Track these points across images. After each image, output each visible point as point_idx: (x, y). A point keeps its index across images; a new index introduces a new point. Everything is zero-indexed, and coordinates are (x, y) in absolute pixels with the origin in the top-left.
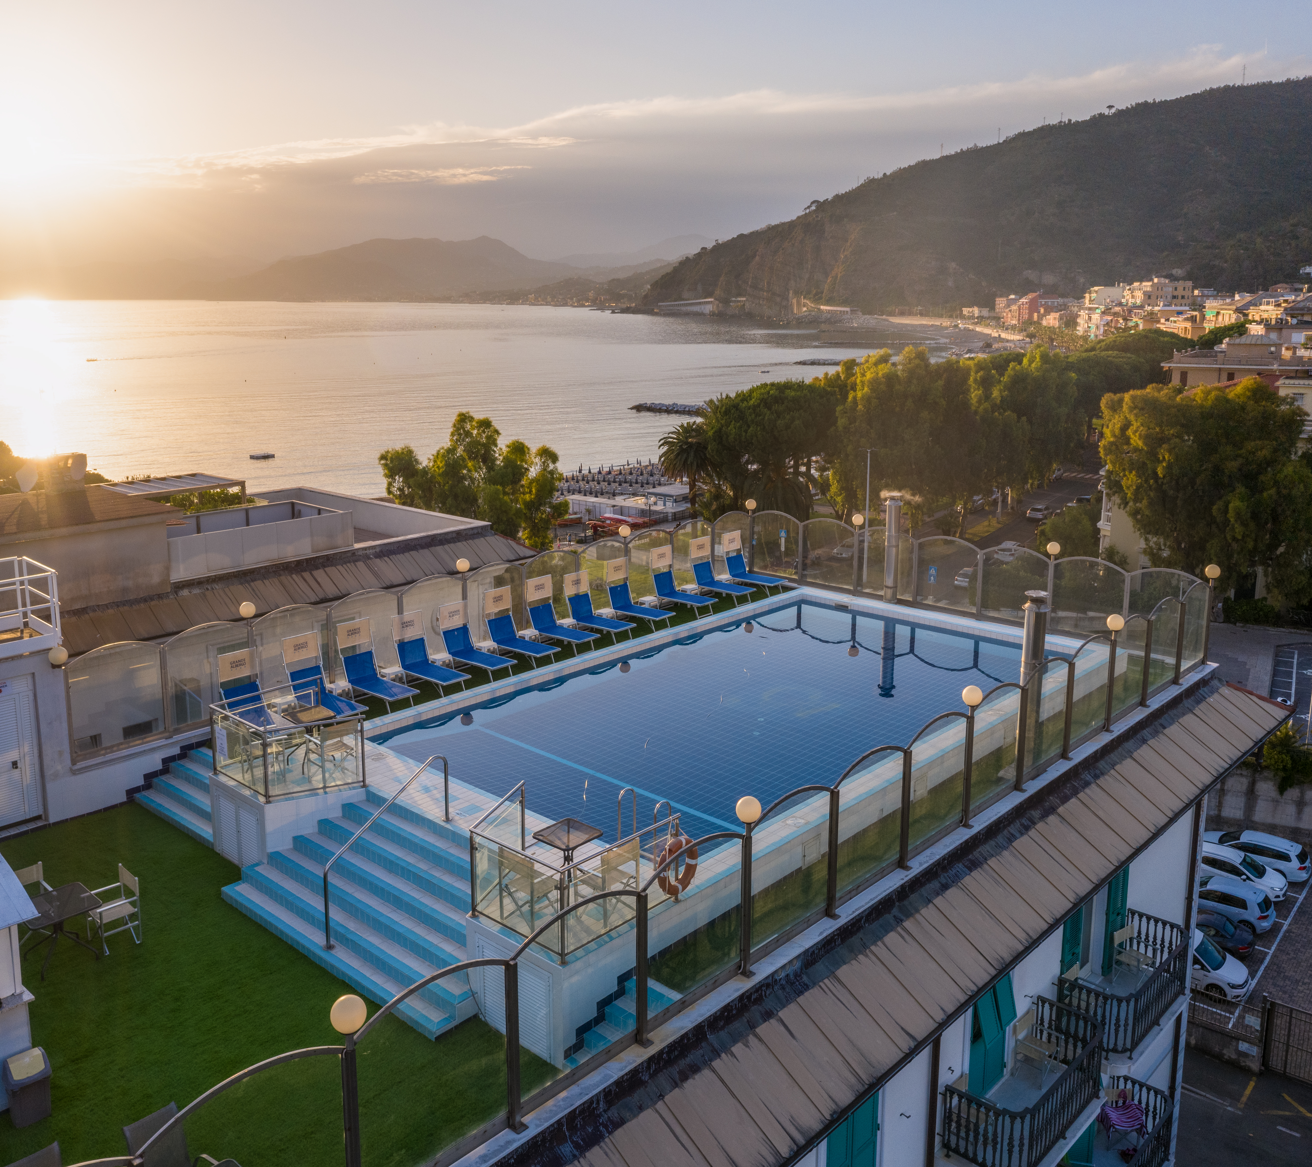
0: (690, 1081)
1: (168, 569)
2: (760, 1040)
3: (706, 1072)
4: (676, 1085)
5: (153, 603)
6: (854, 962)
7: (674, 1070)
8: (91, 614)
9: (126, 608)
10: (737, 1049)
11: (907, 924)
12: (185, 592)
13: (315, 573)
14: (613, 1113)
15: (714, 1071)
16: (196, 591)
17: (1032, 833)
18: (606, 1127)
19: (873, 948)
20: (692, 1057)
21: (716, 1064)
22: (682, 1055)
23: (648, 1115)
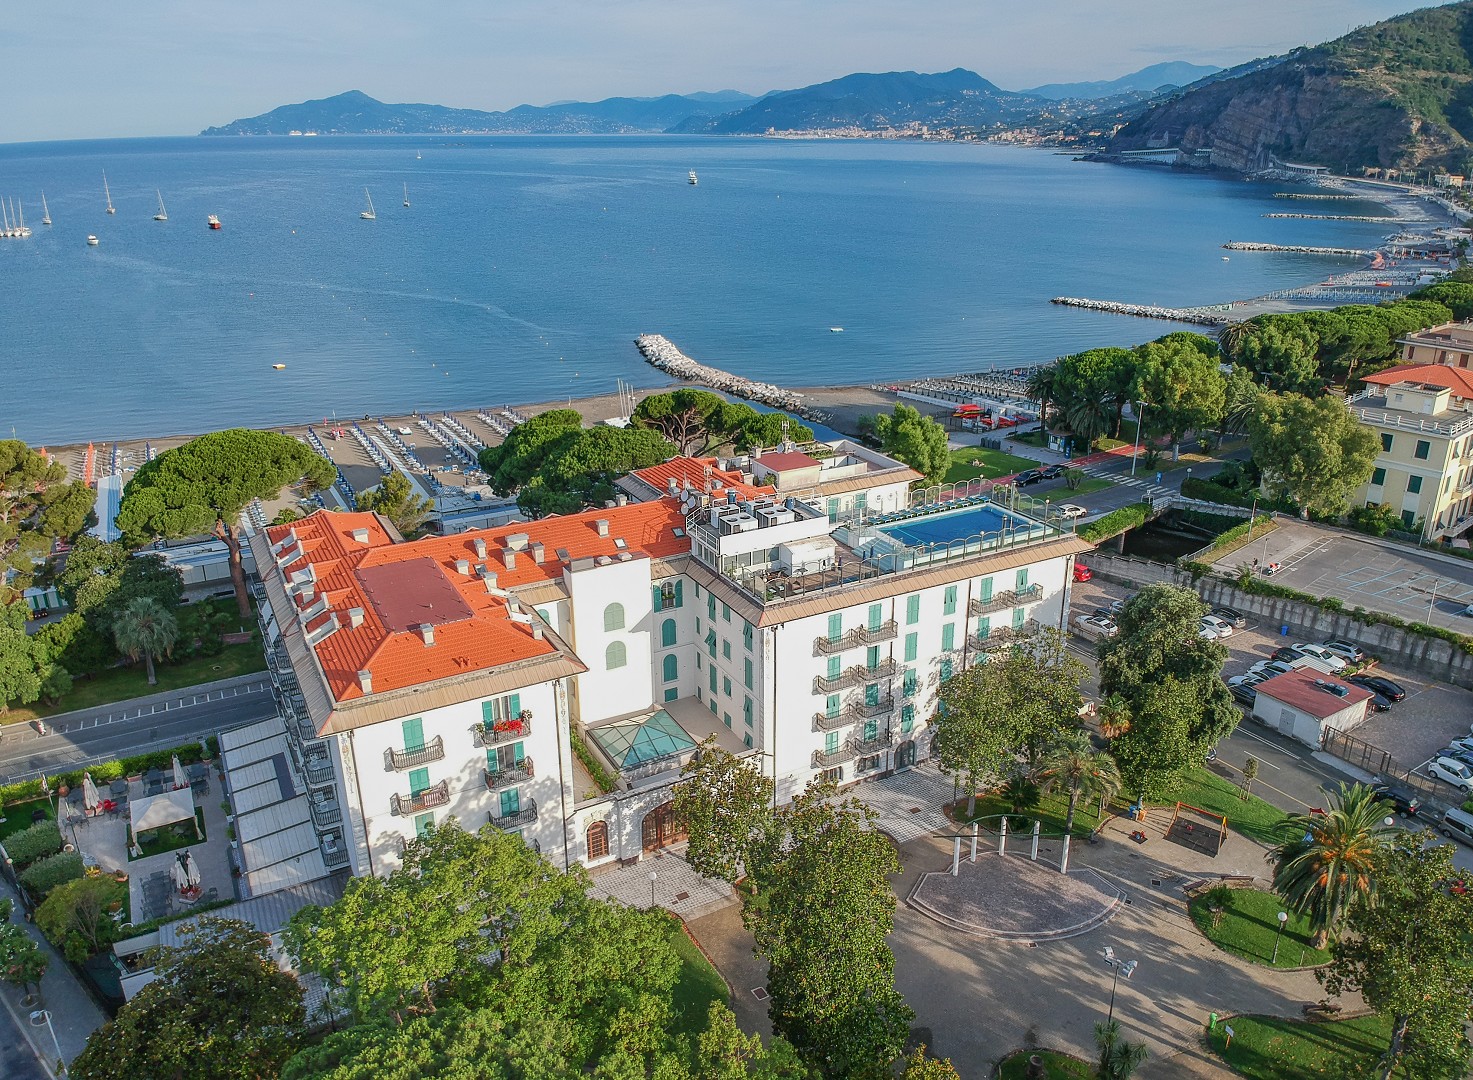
5: (815, 488)
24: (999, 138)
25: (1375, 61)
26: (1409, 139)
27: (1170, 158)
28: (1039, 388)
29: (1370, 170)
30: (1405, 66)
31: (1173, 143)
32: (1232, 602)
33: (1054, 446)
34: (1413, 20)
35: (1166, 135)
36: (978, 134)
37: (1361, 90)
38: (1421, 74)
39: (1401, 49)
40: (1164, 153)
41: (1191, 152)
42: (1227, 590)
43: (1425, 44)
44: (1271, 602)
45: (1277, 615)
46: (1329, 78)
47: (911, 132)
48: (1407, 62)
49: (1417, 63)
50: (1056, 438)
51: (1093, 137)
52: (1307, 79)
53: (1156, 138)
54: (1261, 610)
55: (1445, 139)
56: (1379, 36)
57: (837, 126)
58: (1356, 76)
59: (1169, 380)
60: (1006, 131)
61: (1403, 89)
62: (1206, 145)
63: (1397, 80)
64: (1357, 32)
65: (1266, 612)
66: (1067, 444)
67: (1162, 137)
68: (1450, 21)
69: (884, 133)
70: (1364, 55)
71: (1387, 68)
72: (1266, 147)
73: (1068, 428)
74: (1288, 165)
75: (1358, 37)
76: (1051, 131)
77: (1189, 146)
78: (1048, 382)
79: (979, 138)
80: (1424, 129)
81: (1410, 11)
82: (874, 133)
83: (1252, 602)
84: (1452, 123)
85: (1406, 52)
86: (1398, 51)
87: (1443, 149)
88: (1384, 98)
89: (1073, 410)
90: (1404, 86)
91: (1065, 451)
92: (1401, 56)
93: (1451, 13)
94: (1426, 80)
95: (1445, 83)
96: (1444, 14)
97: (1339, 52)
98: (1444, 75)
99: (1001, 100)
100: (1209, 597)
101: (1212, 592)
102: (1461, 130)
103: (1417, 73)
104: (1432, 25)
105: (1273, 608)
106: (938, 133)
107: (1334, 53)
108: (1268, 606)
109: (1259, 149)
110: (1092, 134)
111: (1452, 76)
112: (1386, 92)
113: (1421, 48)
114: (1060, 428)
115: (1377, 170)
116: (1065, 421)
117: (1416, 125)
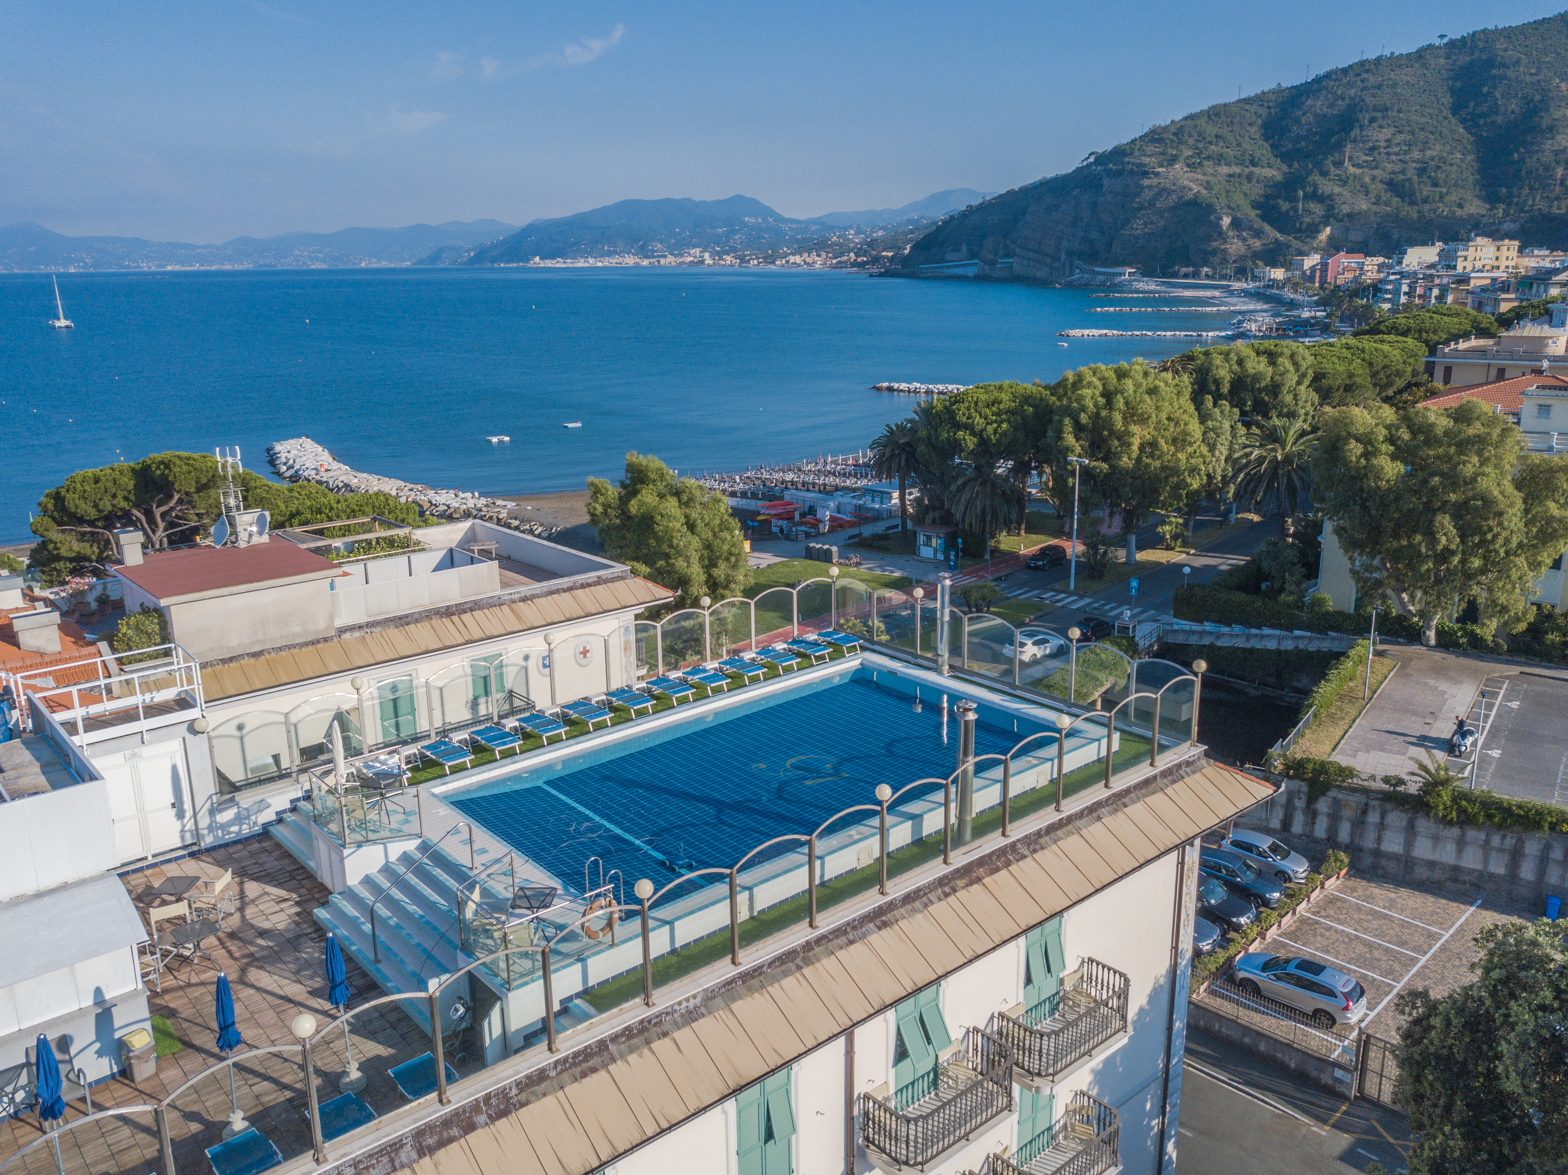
0: (588, 1078)
1: (332, 617)
2: (653, 1052)
3: (602, 1073)
4: (576, 1080)
5: (319, 646)
6: (749, 999)
7: (577, 1071)
8: (267, 656)
9: (297, 650)
10: (632, 1058)
11: (806, 971)
12: (347, 636)
13: (463, 616)
14: (523, 1097)
15: (609, 1072)
16: (357, 634)
17: (952, 899)
18: (515, 1105)
19: (769, 988)
20: (594, 1062)
21: (612, 1068)
22: (586, 1060)
23: (549, 1100)
24: (787, 262)
25: (1173, 160)
26: (1221, 235)
27: (971, 271)
28: (893, 455)
29: (1184, 270)
30: (1206, 163)
31: (973, 255)
32: (1409, 844)
33: (926, 552)
34: (1209, 117)
35: (964, 248)
36: (764, 258)
37: (1164, 189)
38: (1224, 170)
39: (1201, 145)
40: (963, 265)
41: (992, 263)
42: (1396, 818)
43: (1224, 139)
44: (1510, 842)
45: (1527, 871)
46: (1129, 179)
47: (692, 259)
48: (1208, 158)
49: (1219, 159)
50: (929, 538)
51: (887, 257)
52: (1106, 182)
53: (953, 251)
54: (1486, 862)
55: (1258, 234)
56: (1175, 134)
57: (610, 254)
58: (1157, 174)
59: (1118, 417)
60: (794, 254)
61: (1208, 186)
62: (1008, 256)
63: (1200, 177)
64: (1153, 132)
65: (1498, 867)
66: (950, 544)
67: (959, 250)
68: (1248, 115)
69: (662, 261)
70: (1162, 154)
71: (1188, 166)
72: (1070, 254)
73: (946, 519)
74: (1097, 269)
75: (1155, 136)
76: (842, 254)
77: (990, 257)
78: (907, 444)
79: (766, 262)
80: (1236, 224)
81: (1205, 107)
82: (652, 260)
83: (1461, 844)
84: (1263, 217)
85: (1206, 149)
86: (1197, 148)
87: (1257, 244)
88: (1190, 196)
89: (953, 488)
90: (1208, 182)
91: (947, 558)
92: (1201, 153)
93: (1248, 107)
94: (1230, 176)
95: (1249, 178)
96: (1242, 109)
97: (1136, 153)
98: (1247, 170)
99: (786, 227)
100: (1352, 834)
101: (1359, 823)
102: (1273, 224)
103: (1219, 169)
104: (1229, 120)
105: (1516, 856)
106: (721, 259)
107: (1132, 153)
108: (1501, 850)
109: (1063, 257)
110: (884, 254)
111: (1256, 170)
112: (1191, 190)
113: (1221, 144)
114: (934, 521)
115: (1191, 269)
116: (942, 507)
117: (1226, 221)
